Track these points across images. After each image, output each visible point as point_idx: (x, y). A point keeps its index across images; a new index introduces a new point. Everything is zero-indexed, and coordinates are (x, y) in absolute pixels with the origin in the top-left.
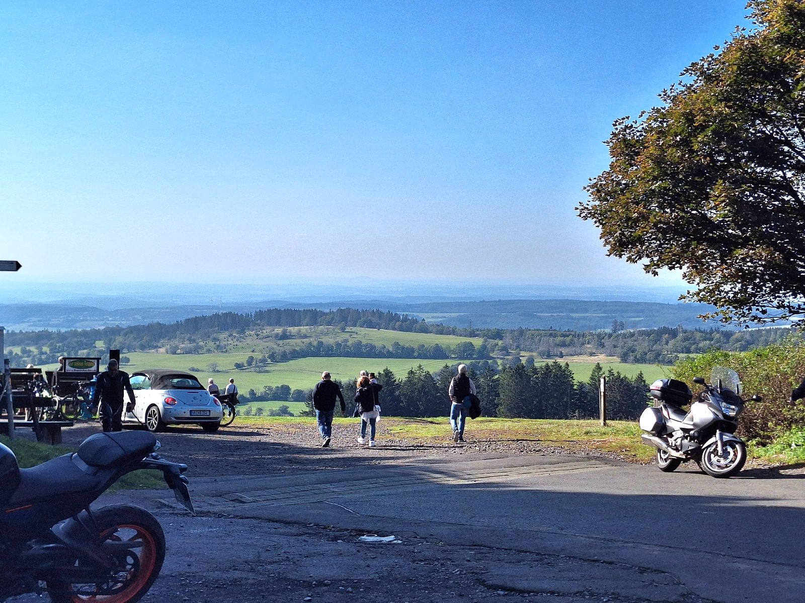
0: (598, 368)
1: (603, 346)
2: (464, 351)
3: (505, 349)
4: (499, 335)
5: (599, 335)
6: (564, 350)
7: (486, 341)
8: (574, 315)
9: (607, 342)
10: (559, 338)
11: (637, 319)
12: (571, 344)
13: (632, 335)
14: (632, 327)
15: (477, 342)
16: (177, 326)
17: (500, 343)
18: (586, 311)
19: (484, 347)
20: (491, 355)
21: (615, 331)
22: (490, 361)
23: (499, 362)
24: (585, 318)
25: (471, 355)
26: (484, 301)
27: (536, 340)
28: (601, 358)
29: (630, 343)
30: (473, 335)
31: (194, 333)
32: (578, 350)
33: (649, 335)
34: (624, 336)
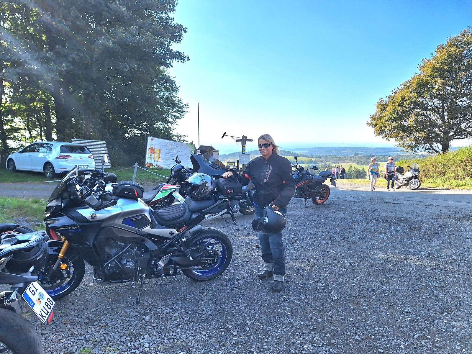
0: (351, 166)
1: (351, 160)
2: (310, 162)
3: (322, 161)
4: (320, 157)
5: (350, 157)
6: (339, 161)
7: (316, 159)
8: (342, 151)
9: (352, 159)
10: (338, 158)
11: (362, 152)
12: (342, 159)
13: (360, 157)
14: (360, 155)
15: (314, 159)
16: (229, 155)
17: (320, 159)
18: (346, 150)
19: (316, 161)
20: (318, 163)
21: (355, 156)
22: (317, 165)
23: (320, 165)
24: (346, 152)
25: (312, 163)
26: (315, 148)
27: (331, 159)
28: (351, 164)
29: (360, 159)
30: (312, 157)
31: (234, 157)
32: (344, 161)
33: (365, 157)
34: (358, 157)
